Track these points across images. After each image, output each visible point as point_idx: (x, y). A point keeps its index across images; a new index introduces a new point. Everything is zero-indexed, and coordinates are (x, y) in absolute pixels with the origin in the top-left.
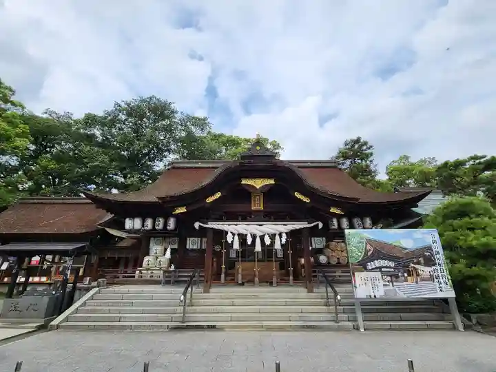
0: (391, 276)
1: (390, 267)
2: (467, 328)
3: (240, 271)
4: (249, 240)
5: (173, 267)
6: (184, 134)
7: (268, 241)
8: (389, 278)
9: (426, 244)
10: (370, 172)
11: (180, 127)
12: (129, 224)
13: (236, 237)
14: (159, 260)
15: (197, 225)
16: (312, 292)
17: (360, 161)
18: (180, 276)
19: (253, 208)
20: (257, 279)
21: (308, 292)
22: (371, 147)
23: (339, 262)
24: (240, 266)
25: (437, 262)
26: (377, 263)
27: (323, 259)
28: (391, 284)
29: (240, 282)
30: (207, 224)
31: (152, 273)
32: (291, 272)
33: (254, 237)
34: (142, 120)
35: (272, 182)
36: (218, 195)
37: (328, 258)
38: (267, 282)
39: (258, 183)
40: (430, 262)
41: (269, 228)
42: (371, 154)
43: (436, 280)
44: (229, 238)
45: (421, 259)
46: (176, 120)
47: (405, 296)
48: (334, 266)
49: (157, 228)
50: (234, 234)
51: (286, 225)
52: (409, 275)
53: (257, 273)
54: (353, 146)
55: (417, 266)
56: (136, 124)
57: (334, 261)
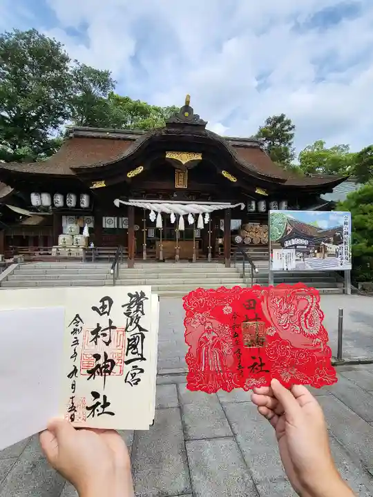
0: (304, 253)
1: (303, 245)
2: (353, 292)
3: (161, 248)
4: (173, 220)
5: (92, 245)
6: (79, 94)
7: (191, 220)
8: (301, 254)
9: (339, 225)
10: (288, 156)
11: (74, 83)
12: (35, 200)
13: (159, 216)
14: (75, 238)
15: (117, 202)
16: (230, 267)
17: (278, 143)
18: (100, 254)
19: (177, 186)
20: (177, 256)
21: (226, 267)
22: (293, 127)
23: (252, 243)
24: (161, 245)
25: (344, 240)
26: (294, 242)
27: (238, 239)
28: (302, 259)
29: (161, 258)
30: (128, 201)
31: (70, 250)
32: (210, 251)
33: (177, 216)
34: (22, 67)
35: (199, 157)
36: (140, 170)
37: (243, 238)
38: (186, 259)
39: (185, 158)
40: (338, 241)
41: (193, 207)
42: (292, 136)
43: (339, 256)
44: (152, 217)
45: (332, 239)
46: (69, 72)
47: (312, 269)
48: (248, 245)
49: (69, 205)
50: (156, 213)
51: (209, 205)
52: (319, 252)
53: (178, 251)
54: (275, 125)
55: (326, 244)
56: (16, 73)
57: (247, 241)
